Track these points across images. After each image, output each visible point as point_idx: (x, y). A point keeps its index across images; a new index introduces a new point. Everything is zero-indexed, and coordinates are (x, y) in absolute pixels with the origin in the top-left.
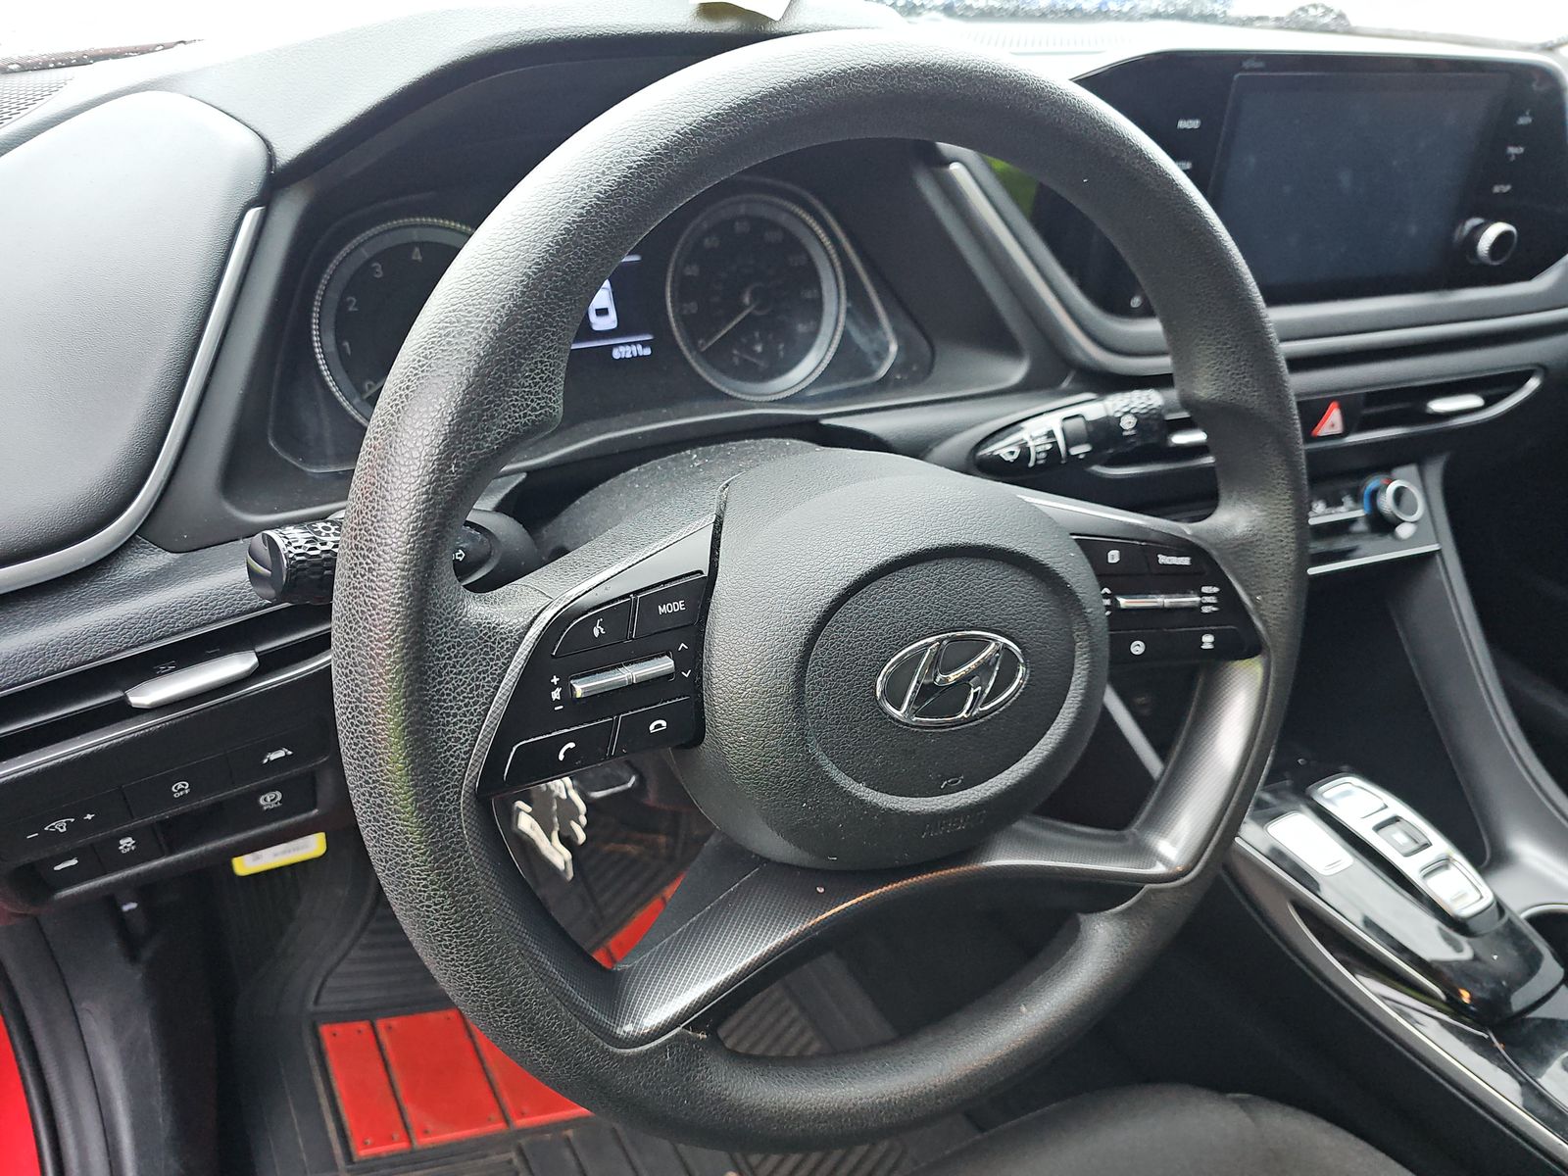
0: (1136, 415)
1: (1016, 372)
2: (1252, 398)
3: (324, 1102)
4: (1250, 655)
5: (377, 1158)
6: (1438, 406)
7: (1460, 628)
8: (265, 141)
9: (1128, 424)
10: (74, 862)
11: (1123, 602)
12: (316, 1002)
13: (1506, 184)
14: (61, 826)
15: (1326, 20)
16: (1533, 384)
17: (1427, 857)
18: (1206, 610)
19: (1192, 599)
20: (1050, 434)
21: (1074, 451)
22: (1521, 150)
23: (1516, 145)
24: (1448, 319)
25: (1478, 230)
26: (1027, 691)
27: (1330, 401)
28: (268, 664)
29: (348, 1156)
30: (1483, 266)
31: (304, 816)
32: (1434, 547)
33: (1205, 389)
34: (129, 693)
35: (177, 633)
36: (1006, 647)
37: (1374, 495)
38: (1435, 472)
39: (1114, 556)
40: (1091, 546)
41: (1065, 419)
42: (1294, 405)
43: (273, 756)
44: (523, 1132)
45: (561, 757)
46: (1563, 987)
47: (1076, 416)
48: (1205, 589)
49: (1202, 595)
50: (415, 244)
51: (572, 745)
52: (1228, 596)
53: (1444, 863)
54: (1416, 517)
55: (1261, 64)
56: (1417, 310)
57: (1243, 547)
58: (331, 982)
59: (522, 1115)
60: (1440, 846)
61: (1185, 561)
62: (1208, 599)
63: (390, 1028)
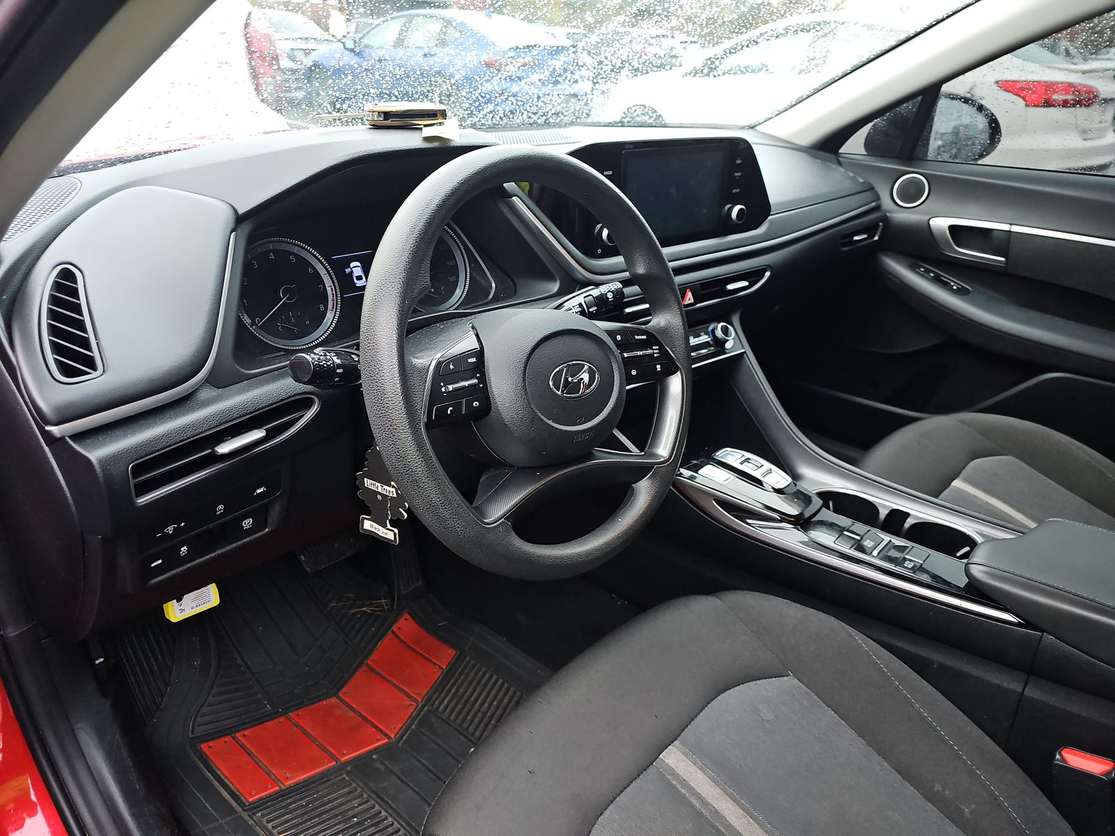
0: (612, 292)
1: (555, 287)
2: (657, 271)
3: (216, 783)
4: (675, 372)
5: (261, 799)
6: (731, 287)
7: (760, 383)
8: (233, 207)
9: (610, 295)
10: (160, 561)
11: (625, 355)
12: (193, 733)
13: (737, 188)
14: (170, 530)
15: (651, 121)
16: (768, 274)
17: (762, 470)
18: (655, 355)
19: (650, 351)
20: (580, 305)
21: (591, 310)
22: (740, 174)
23: (737, 172)
24: (725, 248)
25: (731, 209)
26: (599, 385)
27: (687, 288)
28: (271, 434)
29: (242, 804)
30: (736, 224)
31: (261, 533)
32: (743, 351)
33: (641, 270)
34: (216, 449)
35: (234, 419)
36: (590, 367)
37: (713, 331)
38: (736, 320)
39: (619, 338)
40: (611, 333)
41: (585, 297)
42: (671, 270)
43: (258, 491)
44: (348, 762)
45: (449, 413)
46: (824, 508)
47: (589, 295)
48: (654, 348)
49: (653, 350)
50: (271, 251)
51: (451, 408)
52: (662, 350)
53: (770, 471)
54: (733, 337)
55: (631, 146)
56: (710, 246)
57: (664, 331)
58: (199, 719)
59: (344, 755)
60: (767, 465)
61: (645, 337)
62: (656, 351)
63: (244, 735)
